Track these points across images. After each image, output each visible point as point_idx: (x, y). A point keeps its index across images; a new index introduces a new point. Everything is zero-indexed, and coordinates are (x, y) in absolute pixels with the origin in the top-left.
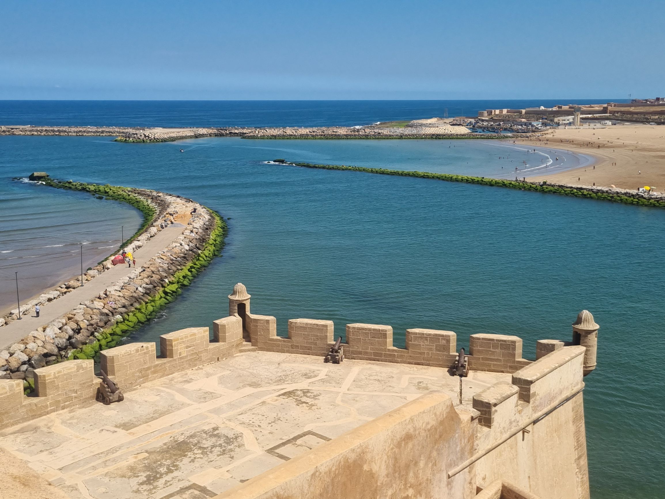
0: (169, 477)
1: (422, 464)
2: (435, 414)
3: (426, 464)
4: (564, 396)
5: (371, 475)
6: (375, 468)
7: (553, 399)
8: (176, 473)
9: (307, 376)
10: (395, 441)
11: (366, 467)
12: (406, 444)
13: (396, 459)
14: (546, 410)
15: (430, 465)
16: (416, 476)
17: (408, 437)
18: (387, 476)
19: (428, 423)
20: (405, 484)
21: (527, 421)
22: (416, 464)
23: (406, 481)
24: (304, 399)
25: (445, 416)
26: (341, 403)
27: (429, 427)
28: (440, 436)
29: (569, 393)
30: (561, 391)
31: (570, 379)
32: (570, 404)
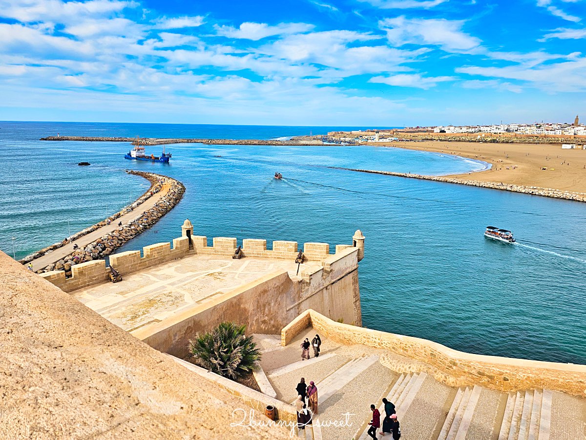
0: (143, 317)
1: (272, 304)
2: (279, 280)
3: (275, 305)
4: (348, 271)
5: (245, 310)
6: (247, 306)
7: (343, 273)
8: (147, 315)
9: (221, 266)
10: (257, 293)
11: (242, 306)
12: (264, 294)
14: (338, 278)
16: (270, 311)
17: (265, 291)
18: (254, 310)
21: (328, 283)
23: (264, 313)
24: (219, 277)
25: (284, 281)
26: (237, 278)
27: (276, 286)
28: (282, 291)
29: (350, 270)
30: (346, 269)
31: (351, 263)
32: (351, 275)
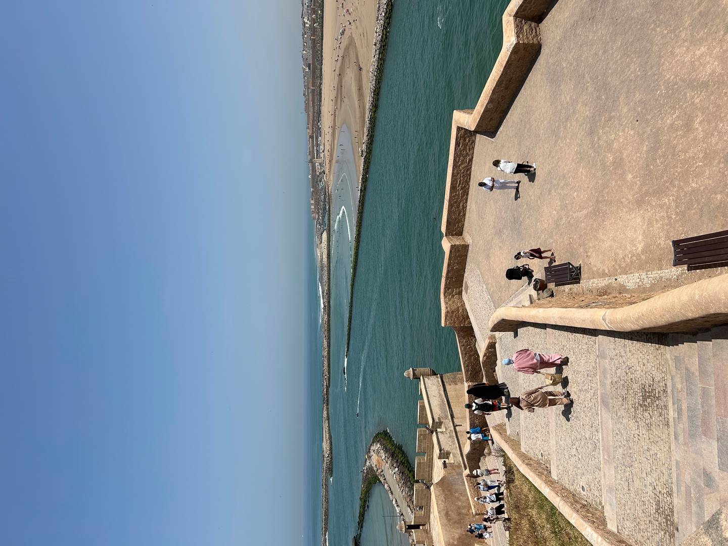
2: (439, 495)
4: (443, 393)
6: (457, 536)
7: (443, 401)
10: (447, 524)
11: (455, 543)
13: (455, 522)
15: (461, 497)
17: (447, 514)
19: (442, 501)
20: (467, 515)
22: (459, 508)
23: (465, 515)
25: (441, 489)
27: (444, 499)
29: (442, 389)
30: (440, 395)
31: (435, 387)
32: (448, 387)
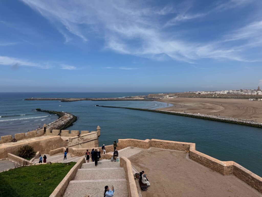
4: (92, 139)
5: (41, 146)
10: (47, 141)
12: (50, 142)
13: (47, 144)
14: (87, 141)
15: (56, 147)
19: (55, 140)
21: (81, 142)
22: (52, 146)
25: (59, 139)
28: (58, 142)
31: (94, 137)
32: (94, 141)
